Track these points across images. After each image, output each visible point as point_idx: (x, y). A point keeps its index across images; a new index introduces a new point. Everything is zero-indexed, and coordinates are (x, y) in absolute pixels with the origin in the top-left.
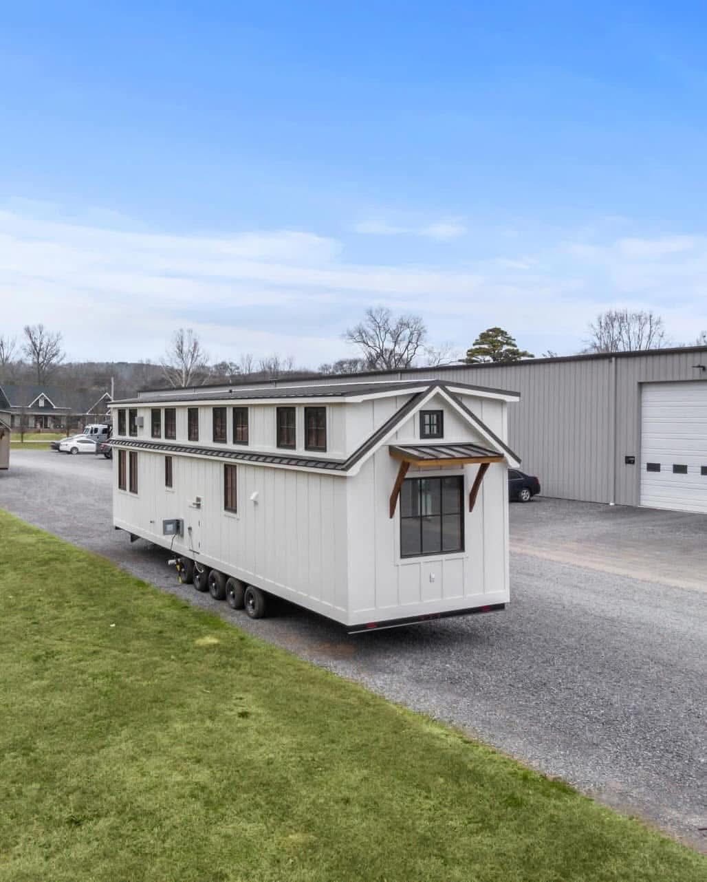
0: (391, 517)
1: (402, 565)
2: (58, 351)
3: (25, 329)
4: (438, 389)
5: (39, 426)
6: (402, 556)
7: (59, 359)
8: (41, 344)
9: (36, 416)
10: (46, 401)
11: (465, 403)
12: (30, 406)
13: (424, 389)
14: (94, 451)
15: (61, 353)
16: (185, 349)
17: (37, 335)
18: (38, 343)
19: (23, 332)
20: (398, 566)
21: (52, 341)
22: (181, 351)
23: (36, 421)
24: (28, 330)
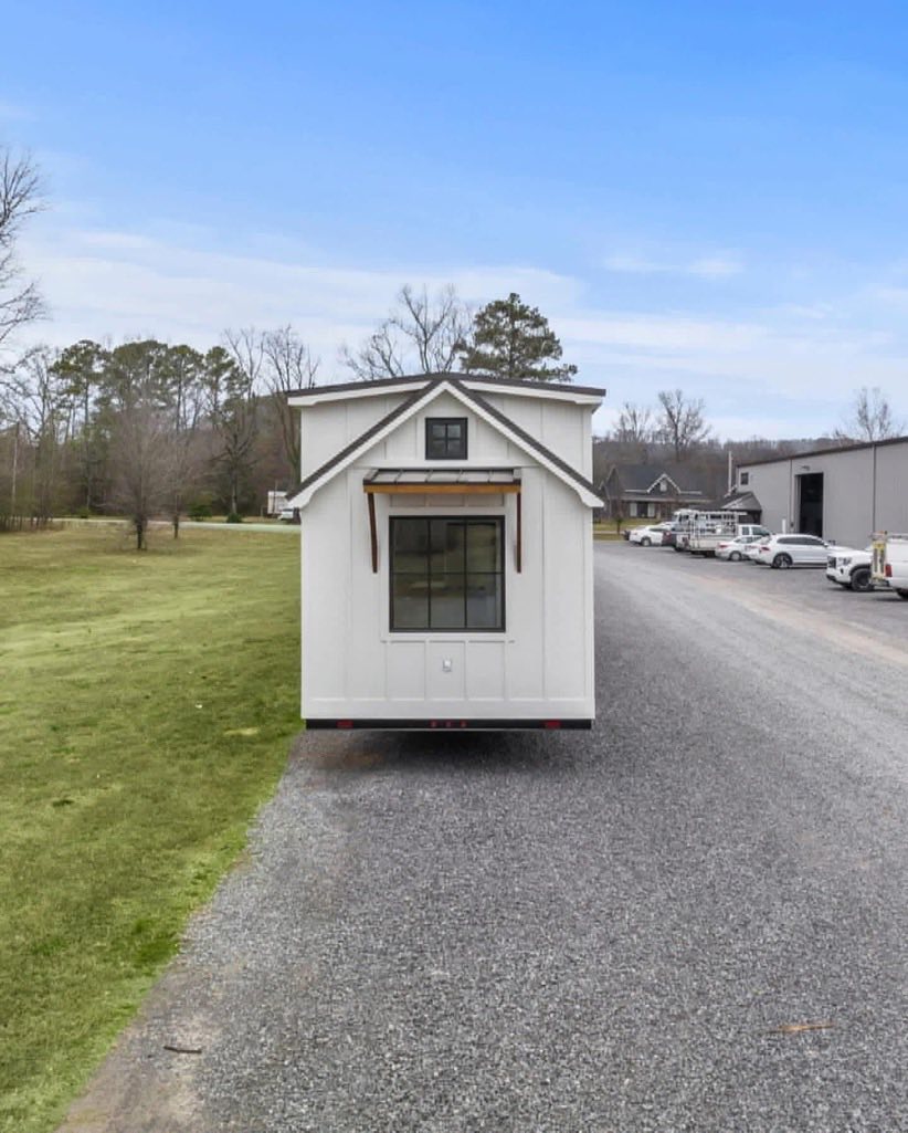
0: (375, 570)
1: (393, 642)
2: (701, 422)
3: (660, 396)
4: (445, 386)
5: (659, 516)
6: (393, 628)
7: (703, 433)
8: (679, 413)
9: (657, 503)
10: (669, 484)
11: (494, 404)
12: (648, 491)
13: (421, 385)
14: (660, 541)
15: (705, 426)
16: (871, 415)
17: (674, 402)
18: (675, 412)
19: (657, 400)
20: (384, 642)
21: (693, 411)
22: (866, 418)
23: (657, 510)
24: (664, 399)
